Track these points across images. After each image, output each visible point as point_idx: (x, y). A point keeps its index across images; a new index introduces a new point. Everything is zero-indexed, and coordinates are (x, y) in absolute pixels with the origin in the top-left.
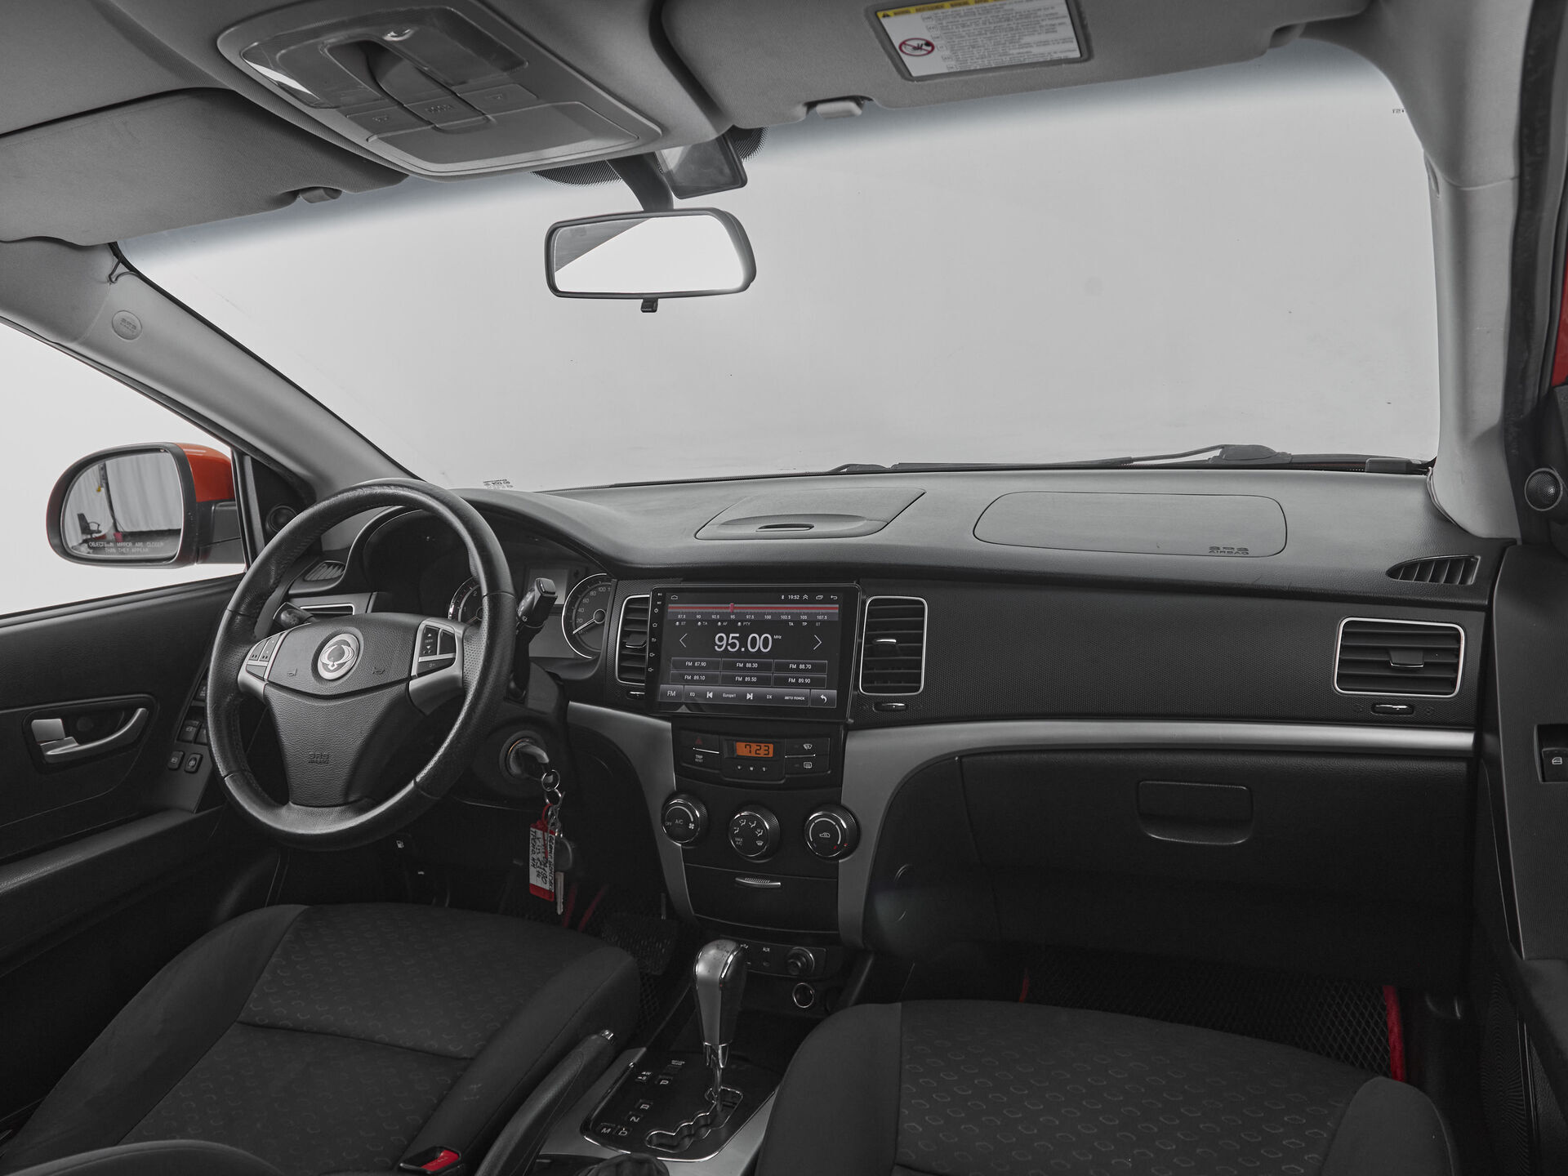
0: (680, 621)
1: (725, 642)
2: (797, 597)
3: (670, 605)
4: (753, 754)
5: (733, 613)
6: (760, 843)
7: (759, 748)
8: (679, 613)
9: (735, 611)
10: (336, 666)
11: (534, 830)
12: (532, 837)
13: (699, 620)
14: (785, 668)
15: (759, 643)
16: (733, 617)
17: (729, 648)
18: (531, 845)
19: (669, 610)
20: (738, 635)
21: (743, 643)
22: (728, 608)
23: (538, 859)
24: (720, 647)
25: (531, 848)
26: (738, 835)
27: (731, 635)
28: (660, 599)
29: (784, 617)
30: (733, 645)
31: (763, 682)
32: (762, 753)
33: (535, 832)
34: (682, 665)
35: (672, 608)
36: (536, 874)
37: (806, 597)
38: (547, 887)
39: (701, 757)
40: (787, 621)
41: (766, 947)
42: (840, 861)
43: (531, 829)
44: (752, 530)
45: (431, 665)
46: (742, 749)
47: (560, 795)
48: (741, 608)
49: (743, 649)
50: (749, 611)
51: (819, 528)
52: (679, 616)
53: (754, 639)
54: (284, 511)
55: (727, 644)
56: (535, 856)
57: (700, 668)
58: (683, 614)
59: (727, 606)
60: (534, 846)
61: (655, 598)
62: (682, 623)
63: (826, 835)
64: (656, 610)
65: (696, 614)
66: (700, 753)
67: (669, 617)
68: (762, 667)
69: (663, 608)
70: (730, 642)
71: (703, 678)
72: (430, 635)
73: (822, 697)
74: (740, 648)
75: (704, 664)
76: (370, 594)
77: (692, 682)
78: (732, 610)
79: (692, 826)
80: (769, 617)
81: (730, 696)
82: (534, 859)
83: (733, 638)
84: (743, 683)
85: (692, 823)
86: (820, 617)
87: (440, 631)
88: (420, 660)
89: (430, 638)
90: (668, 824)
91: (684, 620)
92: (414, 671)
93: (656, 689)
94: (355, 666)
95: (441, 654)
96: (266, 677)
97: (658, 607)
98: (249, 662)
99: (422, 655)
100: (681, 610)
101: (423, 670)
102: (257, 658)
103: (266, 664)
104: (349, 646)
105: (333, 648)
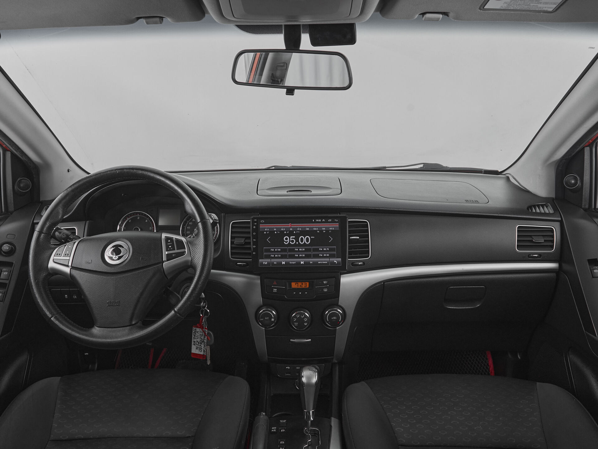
0: (266, 231)
1: (288, 240)
2: (320, 220)
3: (260, 225)
4: (300, 287)
5: (291, 228)
6: (306, 324)
7: (302, 284)
9: (292, 227)
10: (117, 258)
11: (195, 328)
12: (193, 331)
13: (275, 231)
14: (317, 250)
15: (305, 240)
16: (291, 229)
17: (291, 242)
18: (193, 335)
19: (260, 227)
20: (294, 237)
21: (297, 241)
22: (289, 225)
23: (197, 341)
24: (286, 242)
25: (193, 337)
26: (295, 322)
27: (291, 237)
28: (255, 222)
29: (315, 229)
30: (293, 241)
31: (307, 256)
32: (303, 286)
33: (196, 329)
34: (269, 251)
35: (262, 226)
36: (195, 348)
37: (324, 220)
38: (202, 353)
39: (276, 290)
40: (317, 231)
41: (298, 367)
42: (337, 328)
43: (193, 328)
44: (284, 192)
45: (173, 255)
46: (294, 285)
47: (208, 311)
48: (295, 226)
49: (297, 243)
50: (298, 226)
51: (314, 192)
53: (302, 238)
54: (23, 180)
55: (290, 241)
56: (195, 340)
57: (278, 251)
58: (267, 228)
59: (288, 224)
60: (195, 336)
61: (253, 222)
62: (267, 233)
63: (334, 318)
64: (254, 227)
65: (273, 228)
66: (275, 288)
67: (261, 230)
68: (307, 250)
69: (257, 226)
70: (291, 240)
71: (280, 256)
72: (169, 241)
73: (335, 261)
74: (296, 242)
75: (279, 250)
76: (85, 222)
77: (275, 258)
78: (290, 226)
79: (273, 320)
80: (308, 229)
81: (293, 263)
82: (194, 342)
83: (292, 238)
84: (299, 257)
85: (273, 318)
86: (331, 229)
87: (174, 239)
88: (167, 253)
89: (169, 242)
90: (261, 319)
91: (268, 231)
92: (164, 258)
93: (258, 261)
94: (129, 257)
95: (177, 249)
96: (70, 264)
97: (255, 225)
98: (55, 258)
99: (167, 250)
100: (266, 227)
101: (169, 257)
102: (60, 255)
103: (68, 258)
104: (123, 247)
105: (113, 248)
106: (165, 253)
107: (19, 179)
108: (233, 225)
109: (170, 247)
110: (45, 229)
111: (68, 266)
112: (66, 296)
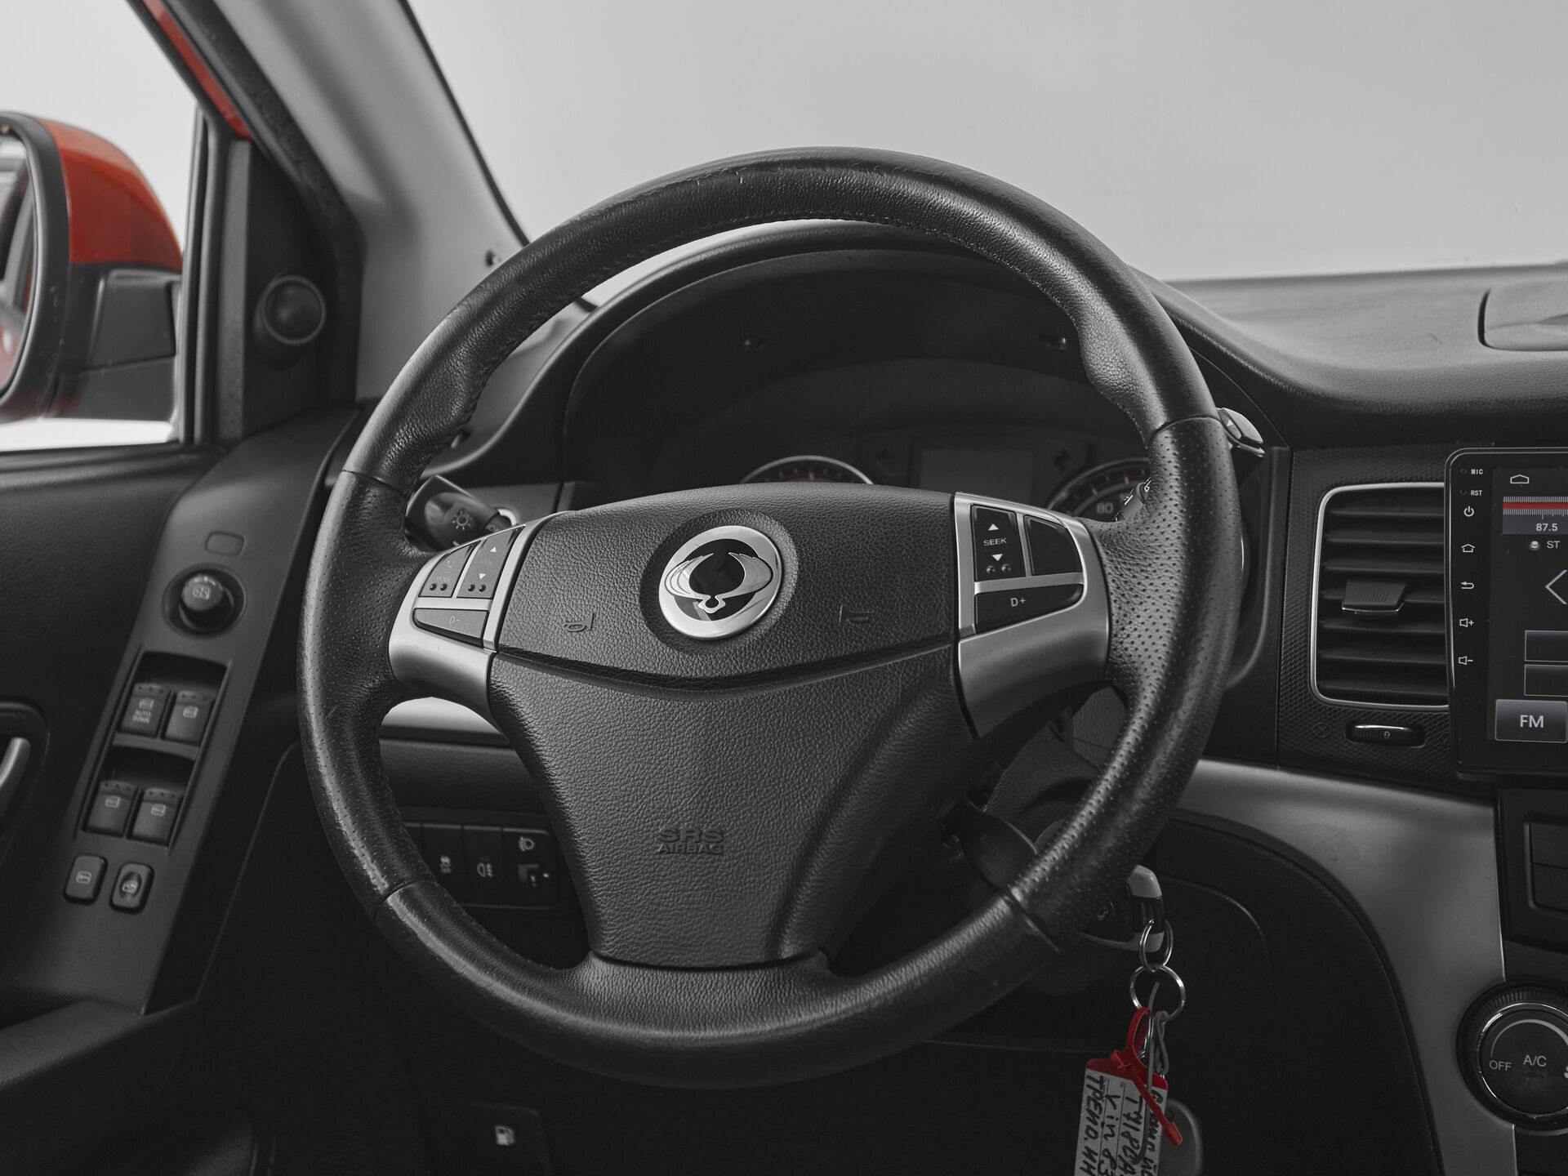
0: (1542, 538)
3: (1506, 499)
8: (1537, 519)
10: (722, 604)
11: (1097, 1075)
12: (1088, 1093)
18: (1084, 1114)
19: (1506, 512)
23: (1107, 1153)
25: (1084, 1123)
28: (1476, 482)
33: (1101, 1081)
35: (1513, 508)
43: (1089, 1072)
45: (1014, 602)
47: (1180, 983)
52: (1539, 527)
54: (290, 292)
56: (1095, 1145)
58: (1549, 519)
60: (1093, 1118)
61: (1461, 482)
62: (1550, 544)
64: (1469, 512)
67: (1509, 529)
69: (1489, 508)
72: (993, 528)
82: (1090, 1153)
87: (1020, 520)
88: (977, 588)
89: (994, 534)
90: (1499, 1065)
91: (1554, 537)
92: (965, 617)
93: (1486, 709)
94: (783, 604)
95: (1037, 572)
96: (490, 636)
97: (1473, 502)
98: (423, 603)
99: (980, 576)
100: (1543, 512)
101: (993, 612)
102: (448, 592)
103: (482, 605)
104: (752, 553)
105: (701, 559)
106: (970, 588)
107: (274, 284)
108: (1337, 512)
109: (997, 557)
110: (386, 465)
111: (478, 643)
112: (445, 860)
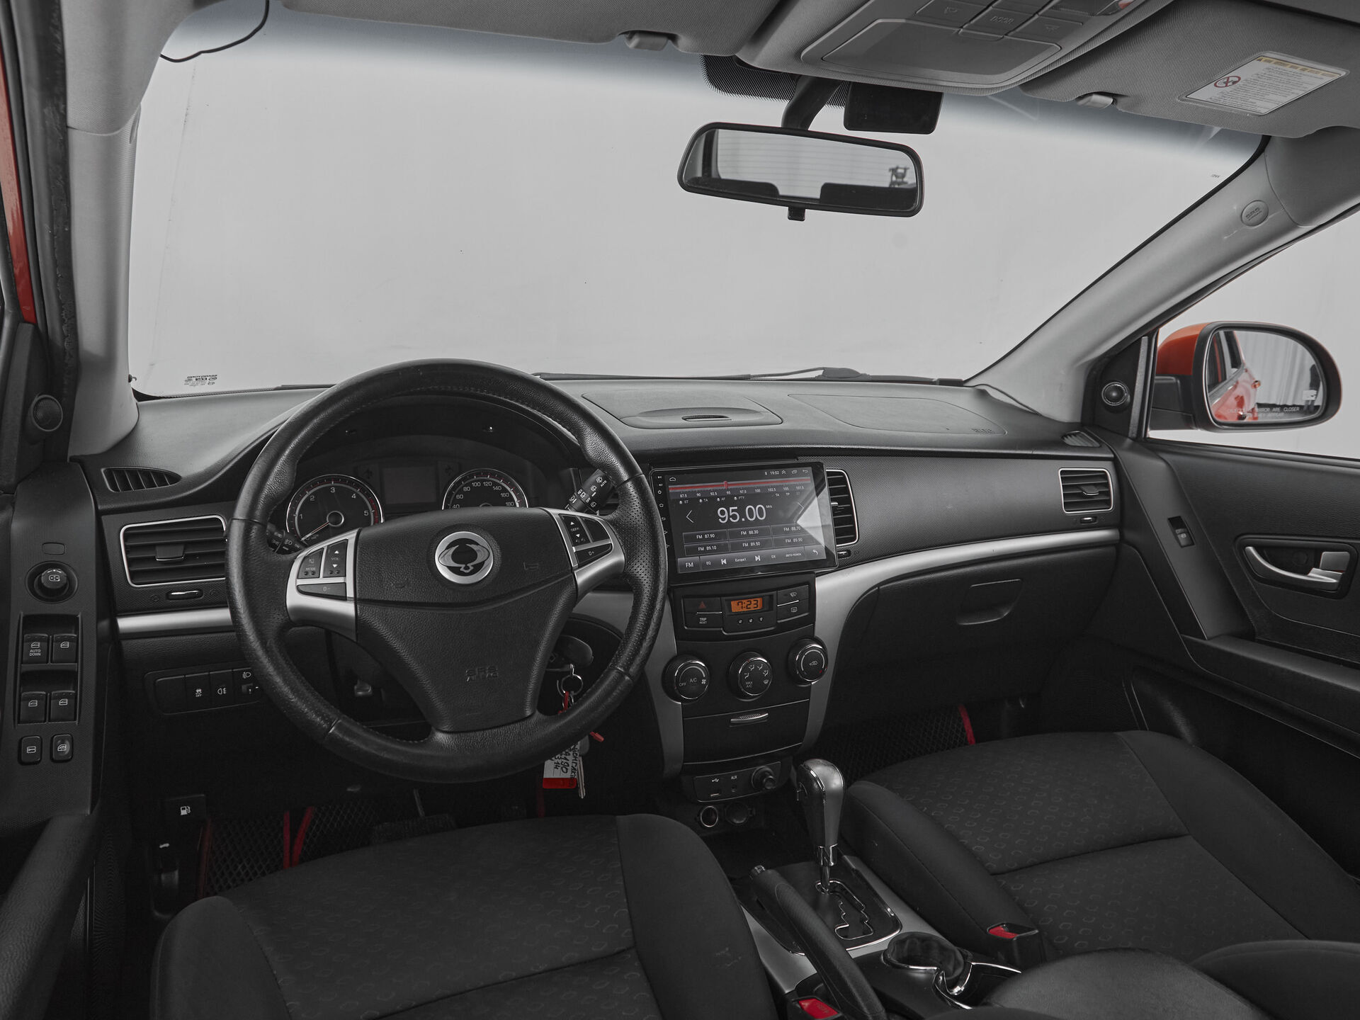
0: (683, 500)
1: (726, 515)
2: (777, 473)
3: (670, 487)
4: (745, 610)
5: (728, 490)
6: (765, 682)
7: (749, 603)
8: (680, 493)
9: (730, 487)
10: (471, 568)
13: (699, 498)
14: (781, 531)
15: (756, 513)
16: (728, 493)
17: (731, 519)
19: (670, 491)
20: (736, 508)
21: (743, 515)
22: (723, 485)
24: (723, 519)
26: (748, 680)
27: (731, 508)
28: (660, 481)
29: (771, 490)
30: (734, 517)
31: (764, 545)
32: (752, 607)
34: (693, 539)
35: (672, 489)
36: (553, 765)
37: (784, 472)
38: (568, 775)
39: (705, 619)
40: (774, 493)
41: (734, 775)
42: (812, 683)
44: (678, 420)
45: (589, 554)
46: (736, 607)
48: (734, 485)
49: (743, 520)
50: (741, 486)
51: (735, 418)
52: (681, 496)
53: (750, 510)
55: (729, 516)
57: (710, 539)
58: (684, 493)
59: (721, 483)
61: (655, 481)
62: (685, 502)
63: (815, 663)
64: (660, 492)
65: (696, 492)
66: (704, 616)
67: (672, 498)
68: (762, 533)
69: (664, 489)
70: (731, 514)
71: (715, 548)
72: (569, 522)
73: (814, 551)
74: (740, 519)
75: (712, 536)
77: (705, 552)
78: (727, 486)
79: (704, 682)
80: (759, 491)
81: (741, 560)
83: (733, 511)
84: (750, 548)
85: (704, 678)
86: (799, 488)
87: (580, 519)
88: (574, 549)
89: (572, 527)
90: (682, 684)
91: (686, 499)
92: (574, 564)
93: (676, 563)
94: (498, 565)
95: (594, 540)
96: (350, 593)
97: (660, 488)
98: (300, 582)
99: (575, 544)
100: (681, 490)
101: (585, 559)
102: (316, 575)
103: (340, 580)
104: (478, 544)
105: (454, 548)
106: (571, 549)
107: (36, 399)
109: (578, 535)
111: (343, 598)
112: (199, 691)
